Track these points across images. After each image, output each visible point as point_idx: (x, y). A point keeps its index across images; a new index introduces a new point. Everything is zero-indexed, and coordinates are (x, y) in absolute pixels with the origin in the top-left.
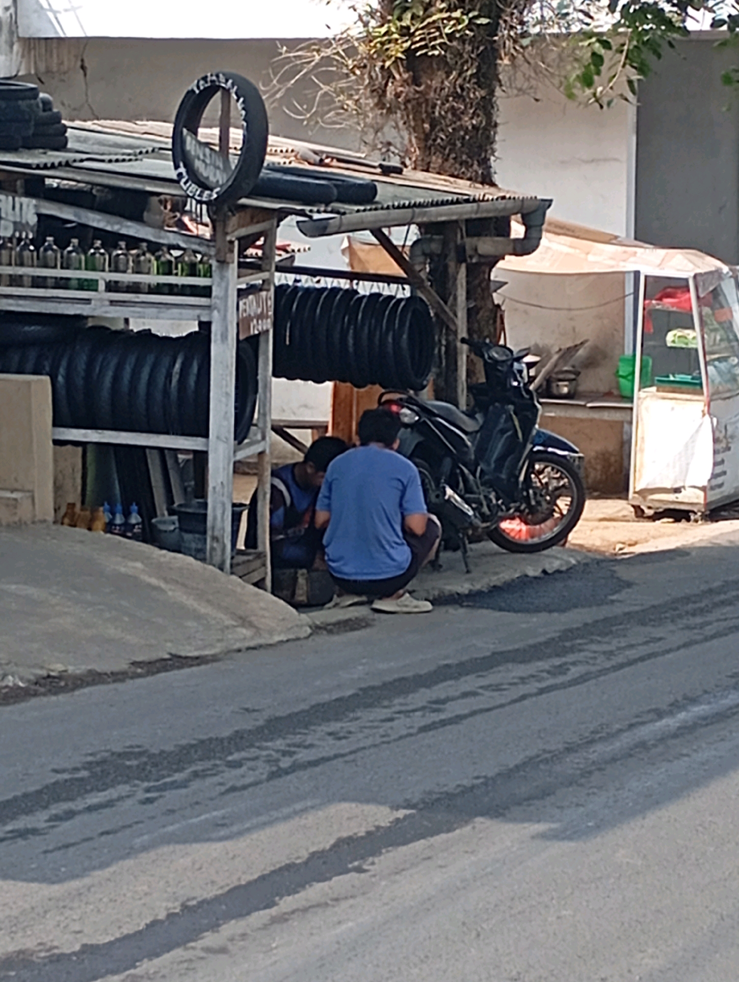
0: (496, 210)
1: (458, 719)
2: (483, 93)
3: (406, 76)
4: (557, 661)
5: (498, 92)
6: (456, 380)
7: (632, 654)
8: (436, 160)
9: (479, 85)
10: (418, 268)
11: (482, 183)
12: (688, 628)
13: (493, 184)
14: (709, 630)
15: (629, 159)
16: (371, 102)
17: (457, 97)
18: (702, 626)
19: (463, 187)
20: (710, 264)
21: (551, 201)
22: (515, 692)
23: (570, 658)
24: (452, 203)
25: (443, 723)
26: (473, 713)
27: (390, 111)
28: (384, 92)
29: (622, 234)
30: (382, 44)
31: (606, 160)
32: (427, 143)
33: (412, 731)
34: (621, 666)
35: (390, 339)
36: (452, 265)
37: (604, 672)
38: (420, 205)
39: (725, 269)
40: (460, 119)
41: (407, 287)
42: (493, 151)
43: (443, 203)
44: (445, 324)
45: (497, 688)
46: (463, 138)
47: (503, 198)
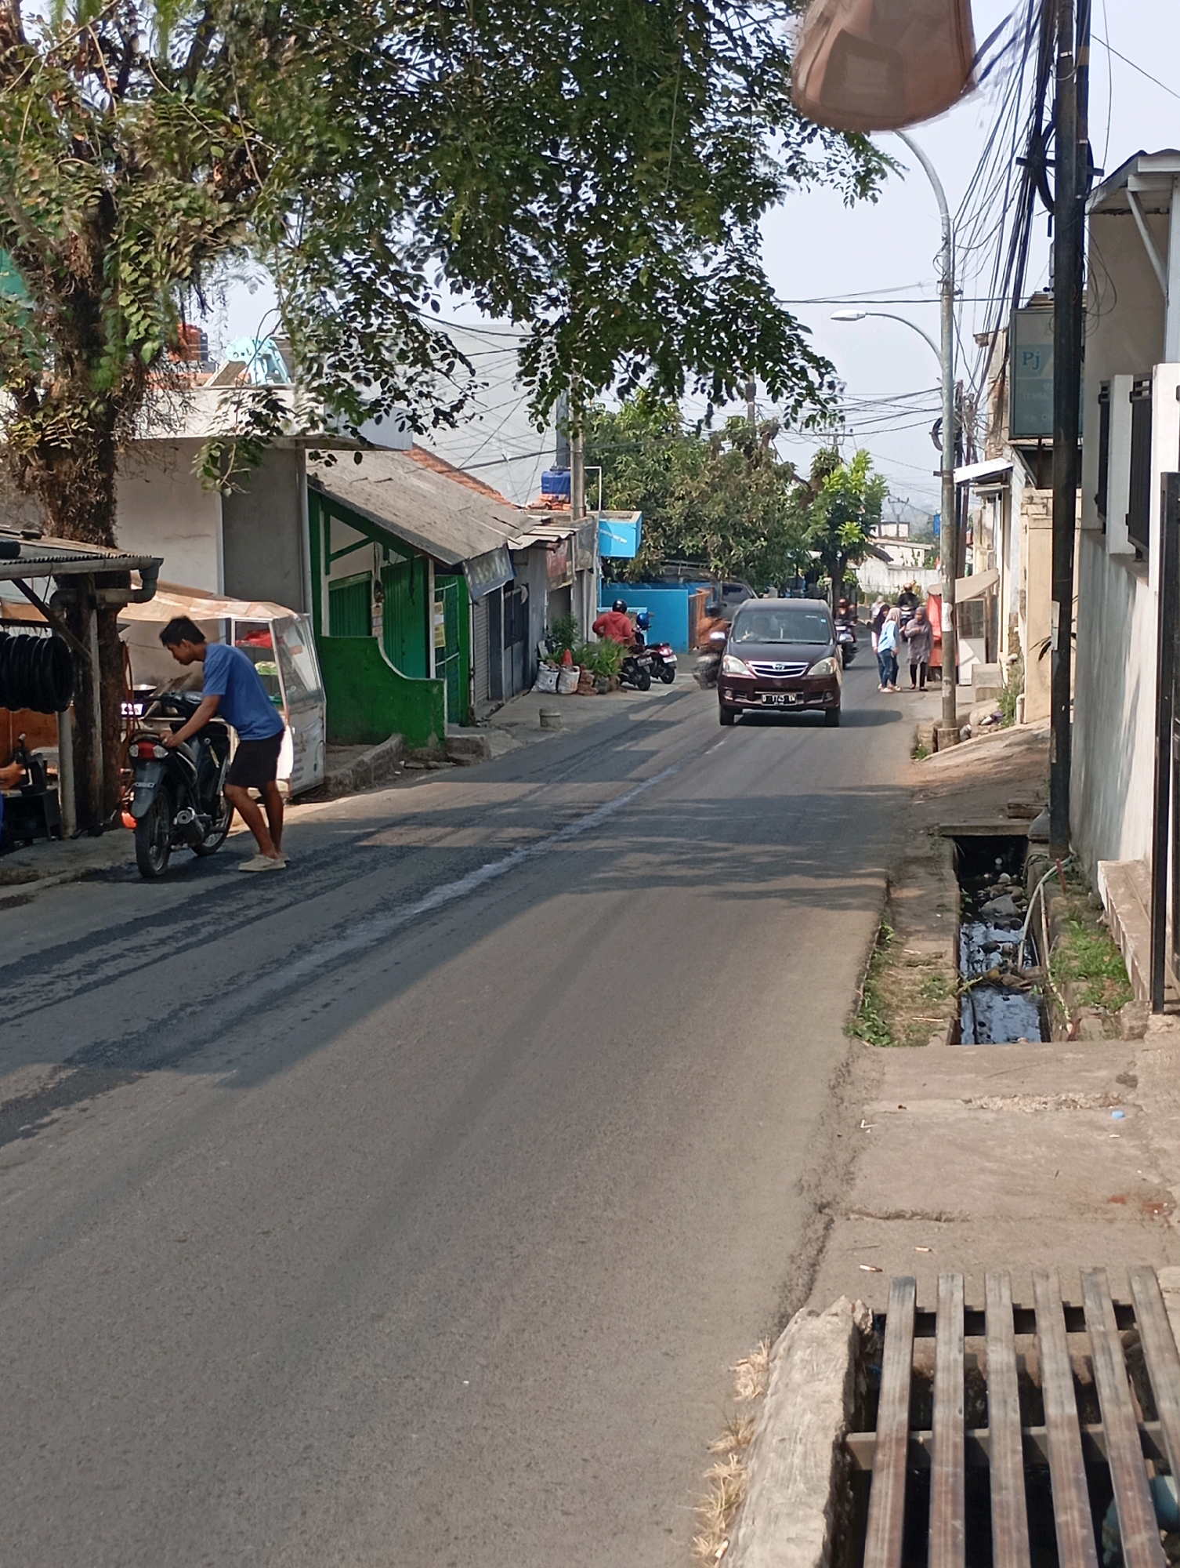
0: (119, 565)
1: (109, 980)
2: (104, 475)
3: (41, 463)
4: (189, 924)
5: (116, 475)
6: (92, 703)
7: (252, 913)
8: (68, 529)
9: (101, 469)
10: (57, 614)
11: (106, 546)
12: (292, 889)
13: (115, 547)
14: (309, 890)
15: (217, 535)
16: (13, 485)
17: (83, 479)
18: (302, 887)
19: (92, 548)
20: (284, 612)
21: (162, 559)
22: (155, 954)
23: (198, 921)
24: (83, 559)
25: (97, 984)
26: (122, 974)
27: (29, 491)
28: (23, 476)
29: (215, 591)
30: (20, 437)
31: (200, 536)
32: (60, 516)
33: (71, 993)
34: (242, 924)
35: (37, 670)
36: (85, 611)
37: (228, 930)
38: (57, 561)
39: (295, 616)
40: (87, 496)
41: (49, 629)
42: (114, 522)
43: (76, 559)
44: (82, 659)
45: (142, 949)
46: (90, 511)
47: (125, 556)
